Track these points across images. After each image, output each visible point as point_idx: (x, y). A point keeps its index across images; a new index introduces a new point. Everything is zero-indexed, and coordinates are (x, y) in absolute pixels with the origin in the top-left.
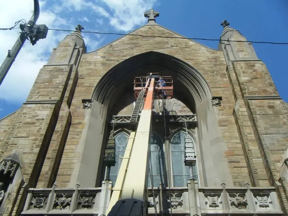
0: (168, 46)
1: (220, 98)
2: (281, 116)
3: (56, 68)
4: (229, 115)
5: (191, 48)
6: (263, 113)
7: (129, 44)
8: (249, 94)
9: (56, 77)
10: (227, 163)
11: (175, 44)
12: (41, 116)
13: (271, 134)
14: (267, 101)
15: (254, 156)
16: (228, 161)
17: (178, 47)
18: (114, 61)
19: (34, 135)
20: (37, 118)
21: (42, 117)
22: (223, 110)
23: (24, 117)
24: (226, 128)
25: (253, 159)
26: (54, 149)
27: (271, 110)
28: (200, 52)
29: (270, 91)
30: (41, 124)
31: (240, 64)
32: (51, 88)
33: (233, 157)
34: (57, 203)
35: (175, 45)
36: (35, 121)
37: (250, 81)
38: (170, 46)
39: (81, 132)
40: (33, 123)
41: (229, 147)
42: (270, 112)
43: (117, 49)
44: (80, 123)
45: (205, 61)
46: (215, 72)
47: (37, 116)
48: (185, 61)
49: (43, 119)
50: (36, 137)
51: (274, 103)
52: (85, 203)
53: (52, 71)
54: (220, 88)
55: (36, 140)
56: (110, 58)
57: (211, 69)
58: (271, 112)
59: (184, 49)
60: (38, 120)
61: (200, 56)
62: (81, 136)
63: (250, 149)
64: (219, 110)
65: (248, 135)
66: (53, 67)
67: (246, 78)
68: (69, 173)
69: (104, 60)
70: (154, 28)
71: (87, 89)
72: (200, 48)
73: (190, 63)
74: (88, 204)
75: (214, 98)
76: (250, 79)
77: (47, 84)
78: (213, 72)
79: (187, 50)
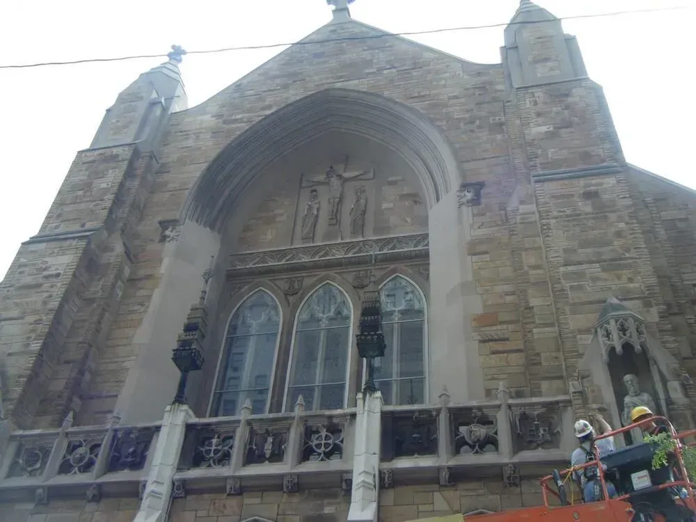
0: (371, 71)
2: (612, 217)
3: (104, 153)
4: (498, 225)
5: (424, 68)
6: (568, 212)
7: (280, 77)
8: (543, 168)
9: (101, 175)
10: (476, 343)
11: (388, 62)
12: (56, 267)
13: (580, 263)
14: (582, 182)
15: (538, 322)
16: (479, 338)
17: (394, 70)
18: (242, 122)
19: (35, 312)
20: (46, 273)
21: (57, 269)
22: (484, 215)
23: (20, 273)
24: (487, 257)
25: (535, 330)
26: (81, 339)
27: (589, 202)
28: (447, 75)
29: (599, 155)
30: (52, 287)
31: (533, 93)
32: (88, 201)
33: (494, 328)
34: (69, 460)
35: (388, 67)
36: (41, 281)
37: (551, 136)
38: (375, 70)
39: (149, 297)
40: (38, 286)
41: (485, 306)
42: (586, 207)
43: (251, 92)
44: (149, 277)
45: (456, 97)
46: (478, 122)
47: (46, 269)
48: (409, 103)
49: (58, 275)
50: (37, 317)
51: (601, 184)
52: (127, 457)
53: (93, 162)
54: (484, 159)
55: (37, 322)
56: (233, 117)
57: (467, 116)
58: (589, 209)
59: (408, 73)
60: (47, 277)
61: (445, 86)
62: (148, 307)
63: (531, 305)
64: (474, 215)
65: (532, 272)
67: (544, 129)
68: (114, 394)
69: (218, 122)
70: (343, 29)
71: (172, 195)
72: (448, 66)
73: (419, 105)
74: (133, 459)
75: (465, 187)
76: (551, 129)
77: (81, 193)
78: (472, 123)
79: (415, 74)
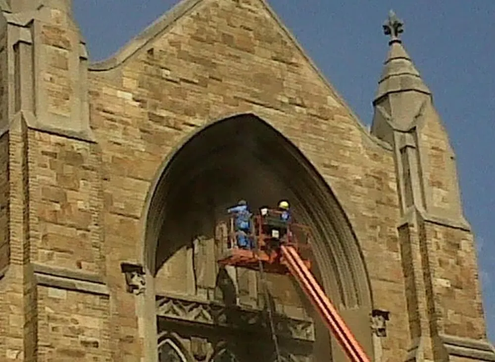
0: (284, 100)
1: (386, 315)
3: (63, 145)
5: (331, 122)
7: (194, 60)
11: (298, 93)
12: (90, 332)
17: (304, 110)
20: (82, 338)
21: (92, 336)
22: (389, 349)
23: (53, 329)
28: (350, 143)
31: (436, 232)
32: (71, 226)
35: (299, 102)
36: (83, 349)
37: (449, 294)
38: (287, 100)
40: (80, 354)
43: (168, 72)
45: (358, 182)
46: (379, 229)
47: (81, 331)
48: (321, 170)
49: (96, 344)
54: (386, 280)
56: (158, 112)
57: (370, 215)
59: (317, 123)
60: (85, 343)
61: (350, 161)
64: (383, 348)
66: (54, 139)
67: (444, 283)
69: (144, 114)
71: (122, 221)
72: (350, 130)
73: (331, 180)
75: (376, 313)
76: (449, 286)
77: (58, 207)
78: (373, 227)
79: (324, 127)
